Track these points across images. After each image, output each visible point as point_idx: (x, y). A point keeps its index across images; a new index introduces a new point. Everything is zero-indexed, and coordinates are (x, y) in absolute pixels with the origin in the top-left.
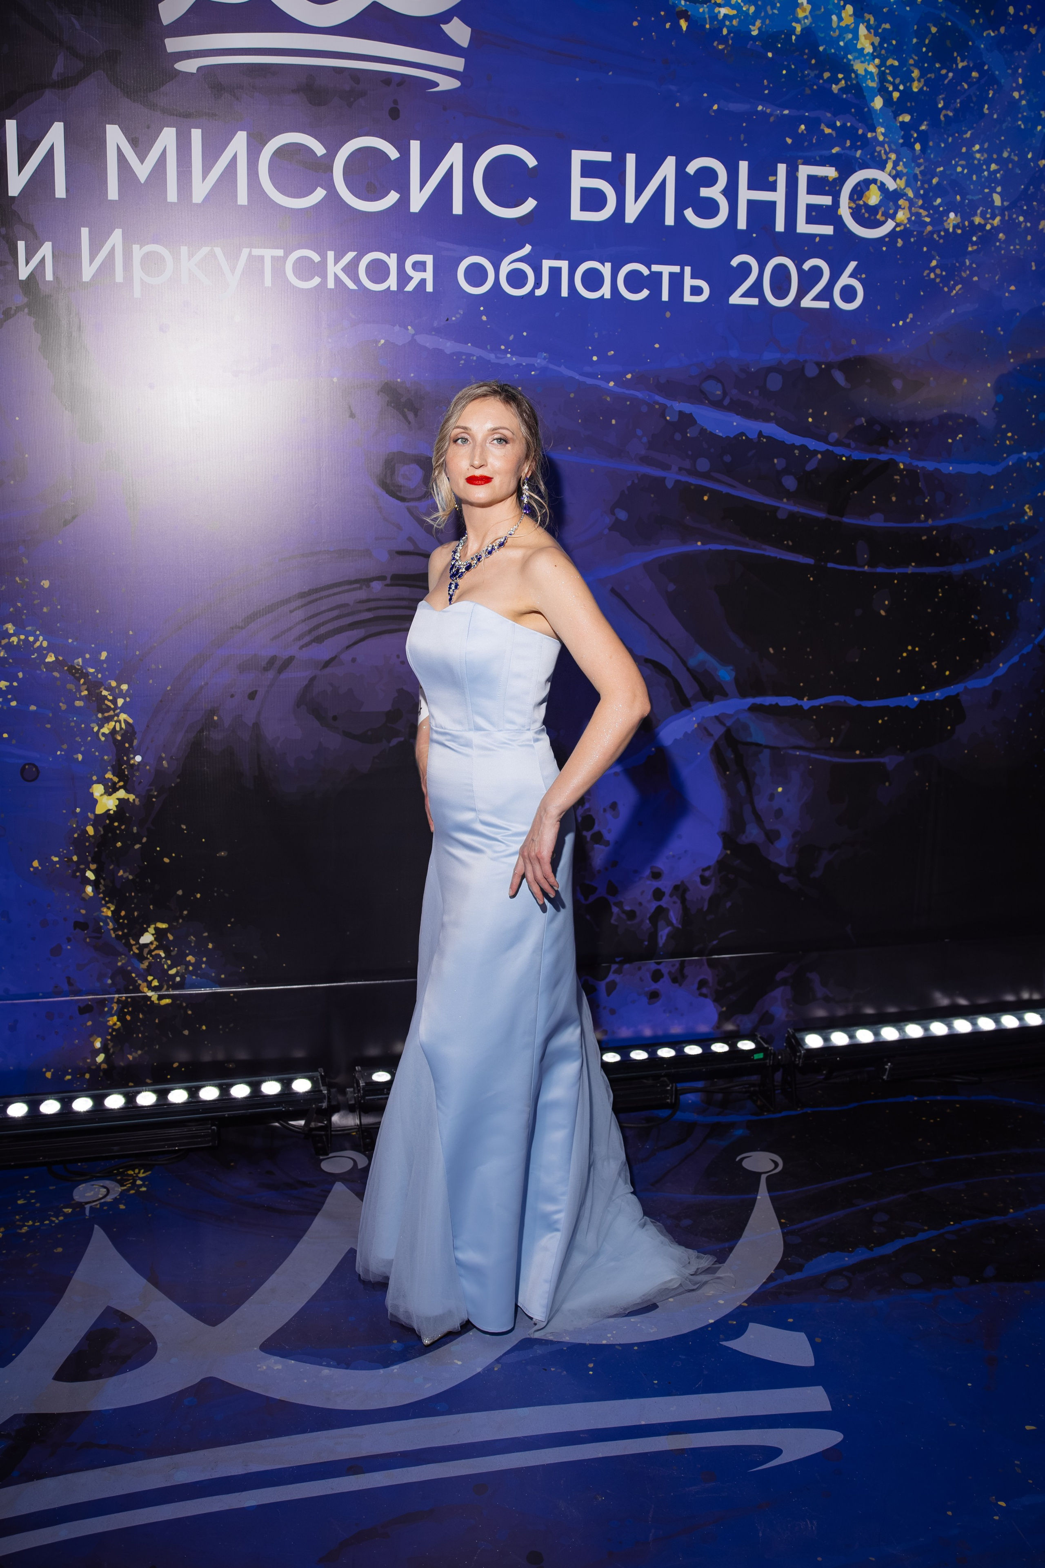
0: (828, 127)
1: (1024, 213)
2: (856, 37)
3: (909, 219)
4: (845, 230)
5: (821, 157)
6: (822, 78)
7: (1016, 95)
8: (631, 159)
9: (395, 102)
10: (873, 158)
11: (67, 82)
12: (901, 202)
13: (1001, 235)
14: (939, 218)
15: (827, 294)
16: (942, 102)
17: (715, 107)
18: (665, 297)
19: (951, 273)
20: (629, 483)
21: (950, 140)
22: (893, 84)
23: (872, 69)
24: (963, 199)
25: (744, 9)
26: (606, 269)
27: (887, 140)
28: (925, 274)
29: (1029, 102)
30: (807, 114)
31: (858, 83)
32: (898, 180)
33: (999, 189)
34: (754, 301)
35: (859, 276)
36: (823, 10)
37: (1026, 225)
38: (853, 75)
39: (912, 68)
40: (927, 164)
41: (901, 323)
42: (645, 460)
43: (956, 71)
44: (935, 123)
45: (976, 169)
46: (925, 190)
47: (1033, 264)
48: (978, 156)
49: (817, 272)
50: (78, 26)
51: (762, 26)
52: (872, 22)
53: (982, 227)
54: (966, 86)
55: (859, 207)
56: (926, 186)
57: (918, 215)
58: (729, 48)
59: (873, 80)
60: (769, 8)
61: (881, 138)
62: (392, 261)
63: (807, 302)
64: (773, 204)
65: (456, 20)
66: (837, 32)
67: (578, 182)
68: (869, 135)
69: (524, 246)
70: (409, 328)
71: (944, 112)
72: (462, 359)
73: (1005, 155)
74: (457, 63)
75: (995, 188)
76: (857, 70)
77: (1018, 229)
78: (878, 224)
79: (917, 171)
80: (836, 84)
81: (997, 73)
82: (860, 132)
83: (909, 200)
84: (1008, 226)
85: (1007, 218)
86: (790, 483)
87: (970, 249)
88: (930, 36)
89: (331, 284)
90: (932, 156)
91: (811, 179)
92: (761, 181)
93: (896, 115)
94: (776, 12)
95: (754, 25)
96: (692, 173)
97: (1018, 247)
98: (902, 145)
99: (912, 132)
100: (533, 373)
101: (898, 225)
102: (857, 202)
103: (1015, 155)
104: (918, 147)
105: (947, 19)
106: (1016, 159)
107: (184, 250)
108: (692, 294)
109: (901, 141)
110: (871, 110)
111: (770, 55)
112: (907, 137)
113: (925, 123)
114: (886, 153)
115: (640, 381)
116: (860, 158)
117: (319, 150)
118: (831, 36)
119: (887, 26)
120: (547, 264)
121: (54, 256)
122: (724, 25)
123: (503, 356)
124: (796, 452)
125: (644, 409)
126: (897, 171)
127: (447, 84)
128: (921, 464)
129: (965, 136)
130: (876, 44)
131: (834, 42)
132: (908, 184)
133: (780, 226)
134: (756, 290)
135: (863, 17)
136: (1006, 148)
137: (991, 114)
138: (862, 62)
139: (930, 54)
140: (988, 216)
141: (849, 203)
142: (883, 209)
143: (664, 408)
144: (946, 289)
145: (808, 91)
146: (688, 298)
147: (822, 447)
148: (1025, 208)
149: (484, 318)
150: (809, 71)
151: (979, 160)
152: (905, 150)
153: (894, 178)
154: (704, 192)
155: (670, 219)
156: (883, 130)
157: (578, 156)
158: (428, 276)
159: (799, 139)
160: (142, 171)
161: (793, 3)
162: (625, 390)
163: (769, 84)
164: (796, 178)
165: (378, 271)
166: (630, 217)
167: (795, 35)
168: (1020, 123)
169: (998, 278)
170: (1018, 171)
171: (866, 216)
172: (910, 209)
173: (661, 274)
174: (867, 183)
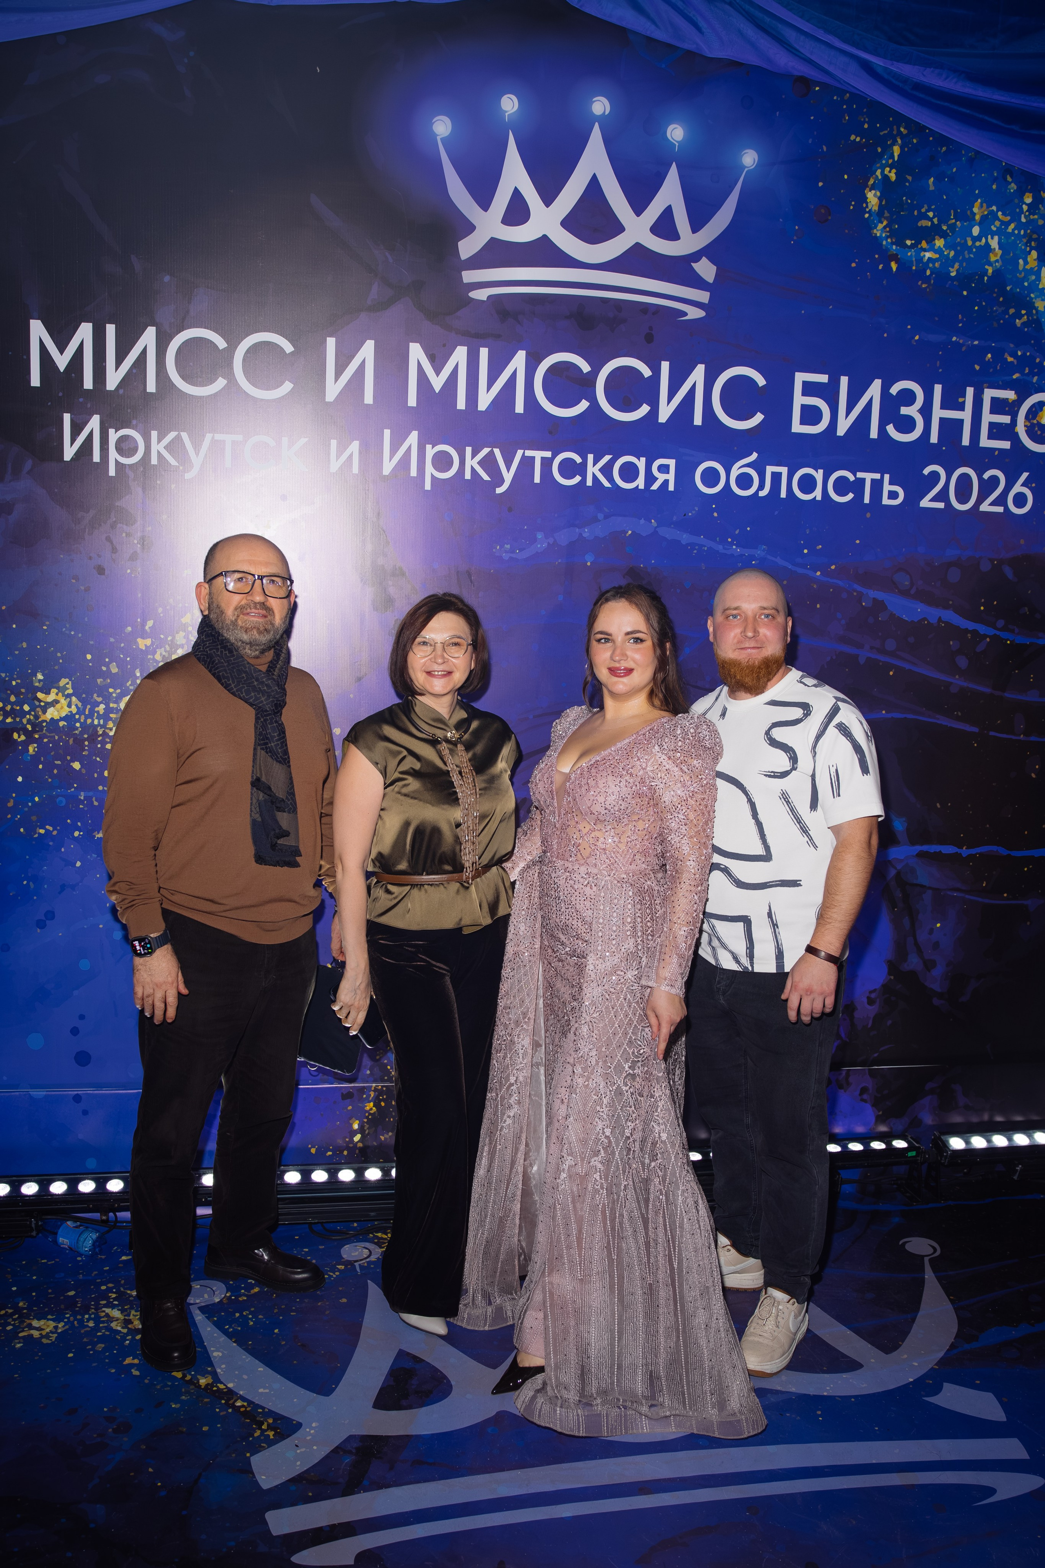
0: (1011, 357)
2: (1038, 279)
4: (1021, 445)
5: (1003, 381)
6: (1008, 314)
8: (844, 381)
9: (651, 328)
11: (380, 306)
15: (1001, 500)
17: (917, 338)
18: (867, 500)
20: (828, 657)
25: (945, 253)
26: (819, 475)
30: (993, 345)
31: (1037, 317)
34: (941, 505)
35: (1030, 485)
36: (1011, 255)
38: (1034, 312)
42: (843, 640)
49: (995, 480)
50: (390, 260)
51: (959, 268)
55: (1033, 425)
58: (931, 287)
60: (966, 253)
62: (641, 463)
63: (985, 507)
64: (961, 422)
65: (704, 259)
66: (1023, 274)
67: (799, 400)
69: (751, 454)
70: (653, 521)
72: (695, 549)
74: (703, 296)
76: (1038, 307)
80: (1019, 319)
82: (1038, 360)
86: (962, 662)
89: (589, 483)
91: (994, 400)
92: (952, 401)
94: (972, 256)
95: (953, 267)
96: (894, 394)
100: (753, 562)
102: (1032, 421)
108: (889, 498)
111: (965, 293)
115: (842, 571)
116: (1035, 383)
117: (585, 367)
118: (1018, 278)
120: (770, 469)
121: (360, 452)
122: (928, 267)
123: (729, 547)
124: (969, 635)
125: (845, 595)
127: (694, 313)
131: (1019, 283)
133: (966, 441)
134: (942, 496)
138: (1042, 300)
141: (1025, 422)
143: (861, 595)
145: (996, 325)
146: (886, 501)
147: (991, 631)
149: (715, 514)
150: (998, 307)
154: (904, 411)
155: (874, 434)
157: (800, 377)
158: (671, 477)
159: (984, 365)
160: (437, 382)
161: (988, 248)
162: (829, 579)
163: (963, 318)
164: (982, 400)
165: (629, 472)
166: (841, 431)
167: (987, 276)
171: (1039, 433)
173: (864, 480)
174: (1041, 405)
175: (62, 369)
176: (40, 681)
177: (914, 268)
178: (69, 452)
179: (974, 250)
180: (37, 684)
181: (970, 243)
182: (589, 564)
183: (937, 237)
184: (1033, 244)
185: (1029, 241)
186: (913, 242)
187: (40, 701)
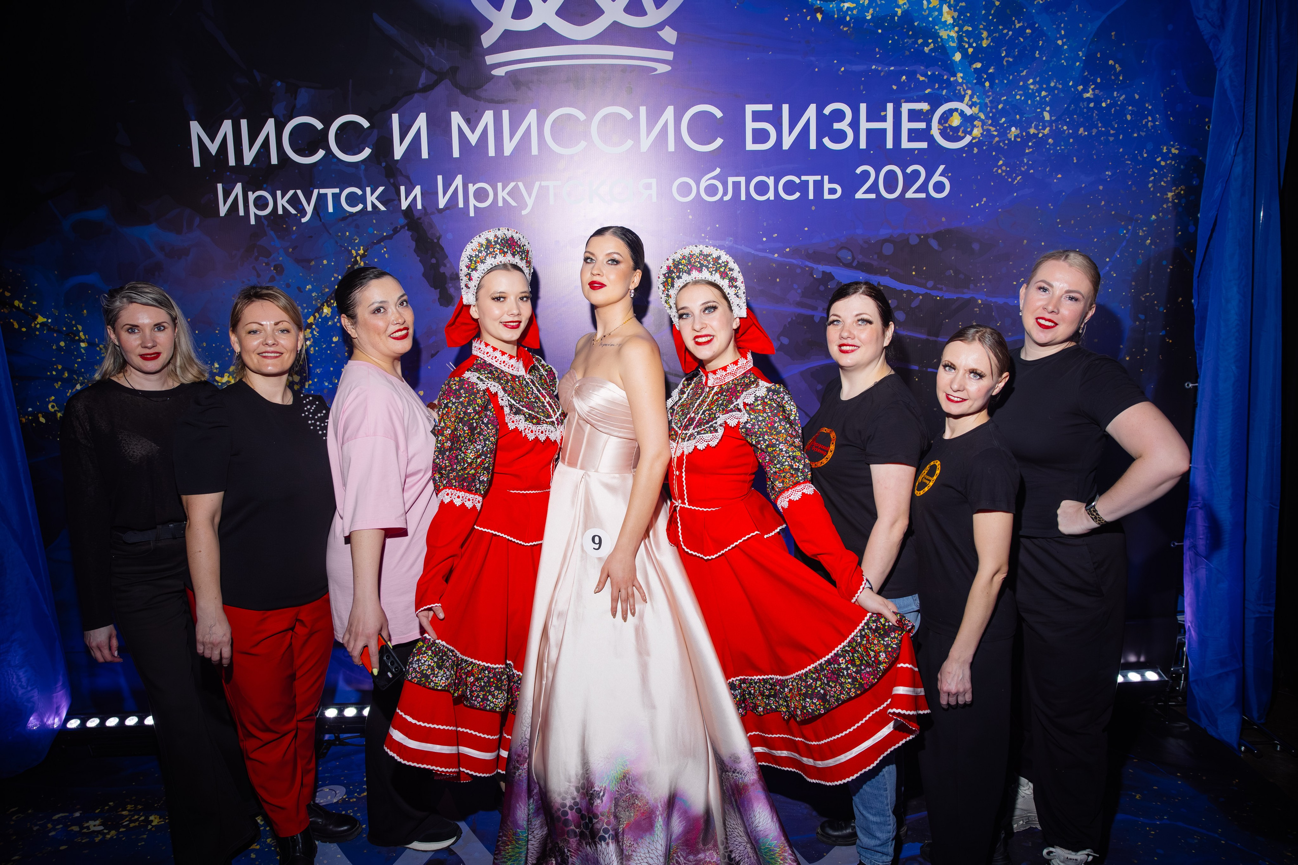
0: (922, 76)
1: (1067, 124)
2: (941, 14)
3: (982, 134)
4: (936, 144)
5: (917, 96)
6: (917, 43)
7: (1060, 42)
8: (786, 108)
9: (630, 83)
10: (955, 94)
11: (428, 88)
12: (976, 123)
13: (1050, 140)
14: (1003, 132)
15: (923, 188)
16: (1004, 52)
17: (843, 69)
18: (811, 197)
19: (1013, 170)
20: (789, 320)
21: (1011, 77)
22: (968, 43)
23: (953, 34)
24: (1021, 117)
25: (861, 2)
26: (771, 181)
27: (965, 81)
28: (994, 170)
29: (1070, 47)
30: (906, 69)
31: (943, 44)
32: (973, 108)
34: (873, 196)
35: (946, 175)
37: (1069, 132)
38: (939, 40)
39: (982, 31)
40: (994, 95)
41: (977, 205)
42: (799, 304)
43: (1014, 30)
44: (999, 67)
45: (1030, 96)
46: (994, 114)
47: (1075, 158)
48: (1032, 87)
49: (916, 174)
50: (433, 54)
51: (874, 13)
52: (952, 2)
53: (1035, 135)
54: (1022, 40)
55: (945, 128)
56: (994, 110)
57: (988, 131)
58: (850, 30)
59: (954, 42)
61: (960, 80)
63: (910, 195)
64: (884, 131)
65: (667, 27)
66: (927, 12)
67: (750, 125)
68: (952, 79)
69: (715, 169)
71: (1006, 59)
73: (1052, 84)
74: (669, 55)
75: (1045, 108)
76: (942, 36)
77: (1063, 135)
78: (960, 139)
79: (987, 101)
80: (927, 47)
81: (1045, 28)
82: (945, 77)
83: (982, 121)
84: (1057, 134)
85: (1054, 128)
87: (1027, 151)
88: (995, 8)
90: (998, 90)
91: (910, 112)
92: (875, 115)
93: (971, 64)
95: (868, 13)
96: (827, 114)
97: (1063, 147)
98: (976, 84)
99: (983, 75)
101: (974, 138)
102: (944, 125)
103: (1060, 84)
104: (987, 84)
106: (1060, 86)
107: (500, 185)
108: (829, 194)
109: (975, 81)
110: (953, 62)
111: (880, 31)
112: (979, 79)
113: (992, 67)
114: (964, 90)
115: (795, 252)
116: (945, 95)
117: (582, 117)
118: (923, 14)
119: (963, 4)
120: (731, 180)
121: (422, 194)
122: (848, 14)
124: (904, 295)
125: (799, 271)
126: (972, 102)
127: (663, 68)
128: (994, 300)
129: (1022, 74)
130: (956, 17)
131: (924, 19)
132: (980, 111)
133: (890, 145)
134: (874, 188)
136: (1053, 80)
137: (1041, 57)
138: (945, 30)
139: (995, 20)
140: (1040, 128)
141: (938, 126)
142: (963, 128)
143: (812, 269)
144: (1010, 180)
145: (907, 53)
146: (827, 196)
147: (923, 291)
148: (1068, 120)
149: (691, 217)
150: (908, 40)
151: (1033, 90)
152: (978, 87)
153: (971, 107)
154: (836, 126)
155: (813, 145)
156: (961, 75)
157: (750, 109)
158: (654, 192)
159: (901, 85)
160: (473, 138)
162: (785, 259)
163: (879, 51)
164: (901, 112)
166: (786, 145)
167: (897, 16)
168: (1063, 61)
169: (1048, 169)
170: (1062, 95)
171: (951, 134)
172: (982, 127)
173: (807, 182)
174: (951, 112)
175: (214, 155)
176: (217, 368)
177: (836, 16)
178: (223, 210)
180: (215, 371)
187: (218, 382)
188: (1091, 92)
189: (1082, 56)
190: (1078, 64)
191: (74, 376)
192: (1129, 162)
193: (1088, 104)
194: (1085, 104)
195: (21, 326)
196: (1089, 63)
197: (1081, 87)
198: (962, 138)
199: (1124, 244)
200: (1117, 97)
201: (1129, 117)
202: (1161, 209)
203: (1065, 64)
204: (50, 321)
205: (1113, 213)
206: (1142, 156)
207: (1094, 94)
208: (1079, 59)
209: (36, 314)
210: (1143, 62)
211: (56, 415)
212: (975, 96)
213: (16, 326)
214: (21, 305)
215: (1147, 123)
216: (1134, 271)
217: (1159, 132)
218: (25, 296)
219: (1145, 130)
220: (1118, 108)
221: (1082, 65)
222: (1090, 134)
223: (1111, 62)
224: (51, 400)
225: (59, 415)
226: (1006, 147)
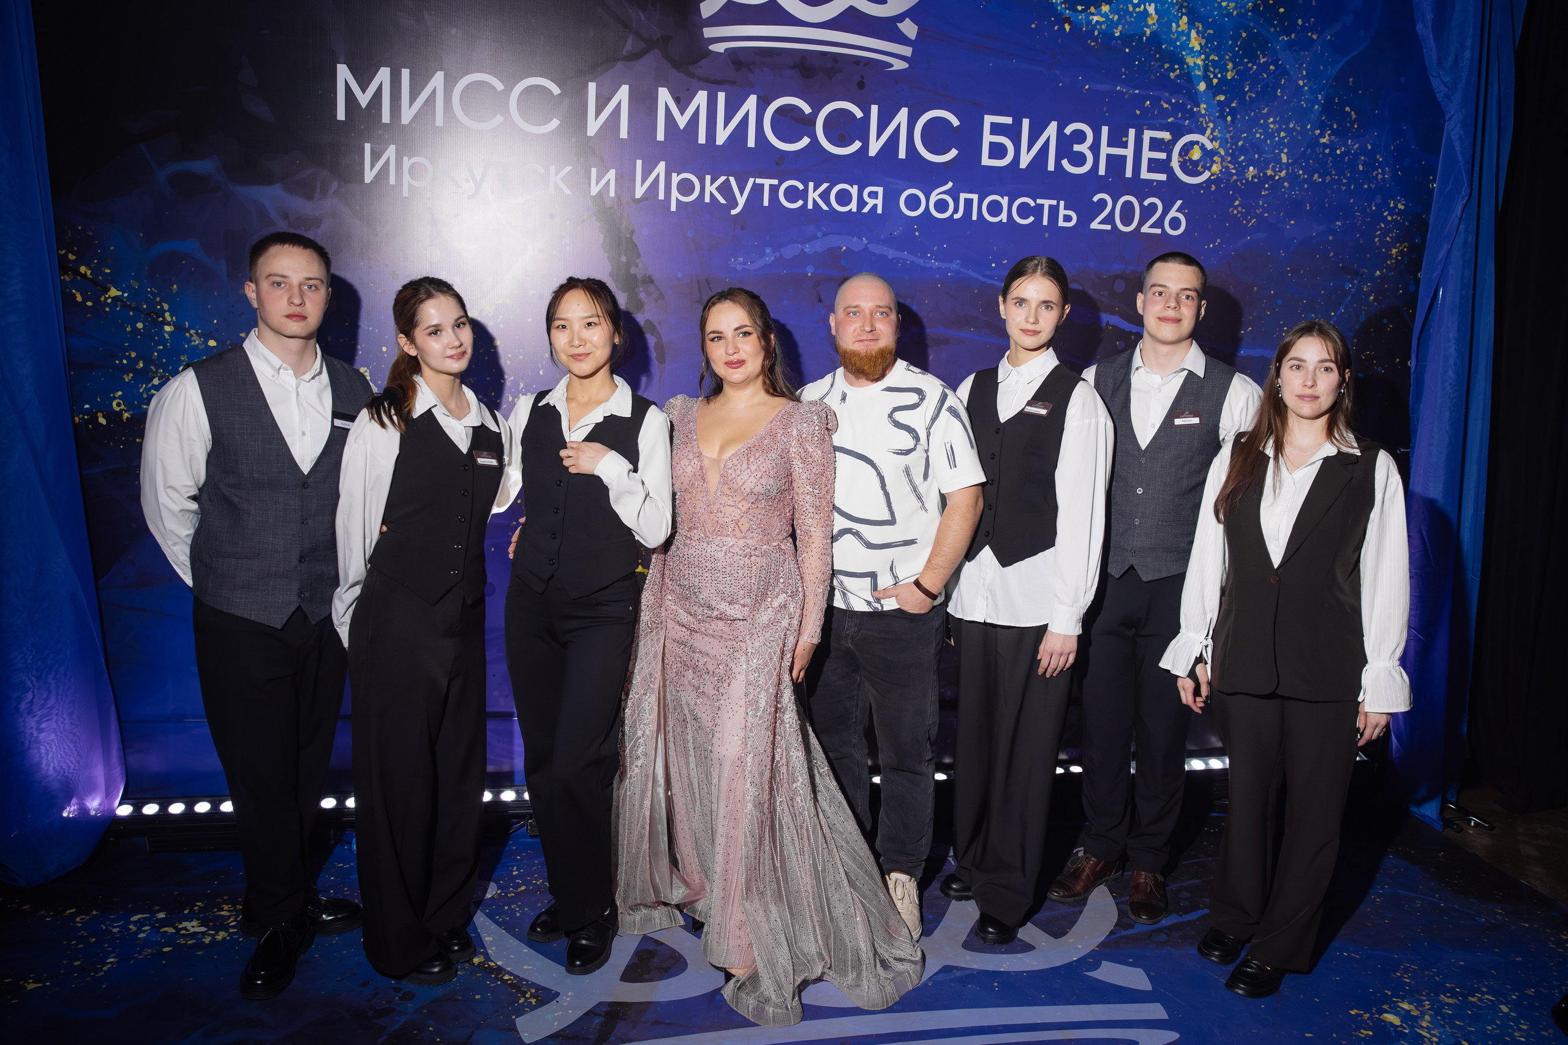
0: (1166, 103)
1: (1302, 168)
2: (1189, 39)
3: (1220, 171)
4: (1175, 177)
5: (1160, 124)
6: (1163, 68)
8: (1026, 123)
9: (862, 77)
10: (1196, 126)
11: (633, 57)
12: (1216, 158)
13: (1286, 183)
14: (1242, 170)
15: (1159, 224)
16: (1248, 87)
17: (1087, 87)
18: (1045, 223)
19: (1249, 212)
21: (1252, 114)
22: (1213, 73)
23: (1199, 62)
24: (1260, 157)
25: (1110, 17)
26: (1004, 202)
27: (1207, 113)
28: (1230, 211)
29: (1310, 88)
30: (1151, 94)
31: (1188, 72)
33: (1286, 151)
34: (1108, 227)
35: (1183, 211)
36: (1165, 19)
37: (1304, 177)
38: (1185, 66)
39: (1227, 62)
40: (1235, 131)
41: (1211, 246)
43: (1258, 65)
44: (1242, 102)
45: (1269, 136)
46: (1233, 151)
47: (1308, 205)
48: (1272, 126)
49: (1153, 207)
50: (643, 18)
51: (1122, 30)
52: (1200, 28)
53: (1272, 177)
54: (1265, 76)
55: (1185, 161)
56: (1234, 147)
57: (1227, 168)
58: (1099, 45)
59: (1199, 70)
60: (1128, 17)
61: (1203, 112)
62: (854, 190)
63: (1145, 229)
64: (1124, 158)
65: (907, 20)
66: (1176, 35)
67: (988, 138)
68: (1195, 109)
69: (947, 183)
70: (864, 239)
71: (1249, 94)
72: (900, 263)
73: (1291, 126)
74: (907, 51)
75: (1283, 149)
76: (1188, 63)
77: (1299, 180)
78: (1199, 174)
79: (1228, 136)
80: (1173, 73)
81: (1288, 66)
82: (1189, 107)
83: (1221, 157)
84: (1292, 178)
85: (1290, 171)
87: (1263, 193)
88: (1241, 39)
89: (810, 206)
90: (1239, 125)
91: (1152, 139)
92: (1116, 141)
93: (1215, 95)
94: (1133, 20)
95: (1117, 29)
96: (1068, 134)
97: (1297, 193)
98: (1218, 117)
99: (1226, 108)
100: (949, 274)
101: (1212, 175)
102: (1184, 158)
103: (1298, 126)
104: (1229, 118)
105: (1254, 28)
106: (1299, 129)
108: (1064, 221)
109: (1217, 114)
110: (1197, 91)
111: (1127, 50)
112: (1221, 112)
113: (1235, 102)
114: (1207, 123)
116: (1187, 126)
117: (807, 109)
118: (1171, 38)
119: (1211, 32)
120: (963, 196)
121: (616, 180)
122: (1096, 29)
123: (928, 261)
126: (1213, 136)
127: (899, 65)
129: (1263, 112)
130: (1203, 44)
131: (1173, 42)
132: (1220, 147)
133: (1129, 174)
134: (1110, 219)
135: (1195, 25)
136: (1292, 121)
137: (1282, 96)
138: (1192, 57)
139: (1241, 52)
140: (1277, 170)
141: (1178, 158)
142: (1202, 163)
144: (1245, 222)
145: (1153, 77)
146: (1061, 223)
148: (1304, 164)
149: (917, 234)
150: (1155, 63)
151: (1272, 129)
152: (1220, 121)
153: (1212, 141)
154: (1077, 148)
155: (1051, 167)
156: (1205, 106)
157: (989, 119)
158: (879, 202)
159: (1144, 110)
160: (682, 121)
161: (1146, 13)
163: (1125, 71)
164: (1142, 139)
165: (844, 198)
166: (1023, 164)
167: (1146, 36)
168: (1303, 103)
169: (1281, 214)
170: (1300, 138)
171: (1190, 168)
172: (1221, 163)
173: (1043, 205)
174: (1192, 144)
175: (364, 107)
177: (1084, 29)
178: (369, 176)
179: (1135, 15)
181: (1131, 9)
182: (809, 274)
183: (1103, 4)
184: (1184, 10)
185: (1181, 8)
186: (1083, 7)
188: (1327, 137)
189: (1321, 100)
190: (1316, 107)
191: (152, 367)
192: (1359, 214)
193: (1324, 150)
194: (1321, 149)
195: (85, 299)
196: (1328, 108)
197: (1318, 131)
198: (1200, 174)
199: (1349, 298)
200: (1351, 145)
201: (1361, 168)
202: (1385, 265)
203: (1304, 106)
204: (126, 295)
205: (1341, 265)
206: (1371, 208)
207: (1330, 140)
208: (1317, 102)
209: (108, 285)
210: (1376, 112)
211: (122, 415)
212: (1217, 130)
213: (79, 298)
214: (89, 272)
215: (1377, 175)
216: (1357, 327)
217: (1388, 185)
218: (96, 261)
219: (1375, 182)
220: (1351, 157)
221: (1320, 109)
222: (1324, 180)
223: (1347, 109)
224: (117, 396)
225: (126, 415)
226: (1243, 187)
